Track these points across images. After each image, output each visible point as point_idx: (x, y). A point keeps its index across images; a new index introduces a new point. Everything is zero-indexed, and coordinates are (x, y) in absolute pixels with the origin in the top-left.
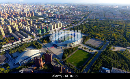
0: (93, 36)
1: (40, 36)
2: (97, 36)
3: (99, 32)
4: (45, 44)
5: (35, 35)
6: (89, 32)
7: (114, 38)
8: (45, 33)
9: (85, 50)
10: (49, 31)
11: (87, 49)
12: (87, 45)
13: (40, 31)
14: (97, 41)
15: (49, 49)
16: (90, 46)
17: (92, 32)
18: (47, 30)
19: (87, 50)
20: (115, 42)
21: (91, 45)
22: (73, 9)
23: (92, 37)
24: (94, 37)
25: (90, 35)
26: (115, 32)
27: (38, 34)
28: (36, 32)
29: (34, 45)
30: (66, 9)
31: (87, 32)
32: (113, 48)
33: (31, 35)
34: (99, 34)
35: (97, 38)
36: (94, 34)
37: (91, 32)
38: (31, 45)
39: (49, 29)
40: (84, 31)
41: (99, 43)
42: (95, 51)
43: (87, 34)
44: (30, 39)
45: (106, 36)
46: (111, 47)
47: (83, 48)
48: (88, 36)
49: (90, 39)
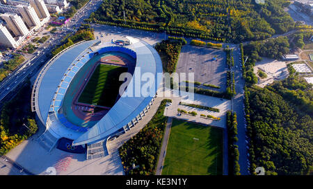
0: (185, 36)
2: (197, 34)
3: (192, 10)
6: (163, 20)
7: (240, 29)
9: (191, 119)
11: (199, 113)
14: (207, 57)
17: (173, 20)
23: (184, 44)
24: (188, 41)
25: (172, 34)
31: (157, 20)
32: (260, 74)
34: (195, 25)
35: (199, 45)
36: (183, 26)
37: (169, 17)
40: (143, 19)
41: (215, 65)
42: (223, 107)
43: (162, 31)
45: (220, 27)
46: (252, 70)
47: (182, 111)
48: (167, 41)
49: (181, 55)
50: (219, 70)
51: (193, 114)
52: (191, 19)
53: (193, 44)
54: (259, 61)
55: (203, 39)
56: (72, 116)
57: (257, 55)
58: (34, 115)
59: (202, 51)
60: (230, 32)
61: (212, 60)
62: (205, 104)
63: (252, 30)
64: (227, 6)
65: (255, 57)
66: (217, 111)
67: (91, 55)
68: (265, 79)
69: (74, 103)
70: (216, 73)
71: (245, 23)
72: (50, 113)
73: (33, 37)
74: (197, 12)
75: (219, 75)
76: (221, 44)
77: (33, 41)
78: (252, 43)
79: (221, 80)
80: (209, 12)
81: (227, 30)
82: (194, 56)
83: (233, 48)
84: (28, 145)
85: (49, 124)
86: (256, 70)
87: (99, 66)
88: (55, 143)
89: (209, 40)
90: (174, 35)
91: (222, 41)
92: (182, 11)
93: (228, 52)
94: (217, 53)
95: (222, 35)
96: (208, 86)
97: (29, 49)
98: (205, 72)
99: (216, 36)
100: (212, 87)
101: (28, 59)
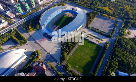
0: (100, 12)
1: (21, 19)
2: (106, 12)
3: (108, 3)
5: (13, 16)
6: (94, 5)
7: (127, 14)
8: (29, 10)
9: (91, 40)
10: (35, 5)
11: (94, 39)
12: (94, 30)
13: (20, 8)
14: (106, 21)
15: (39, 43)
16: (98, 31)
17: (97, 5)
18: (30, 5)
19: (94, 40)
20: (129, 22)
21: (98, 30)
23: (98, 15)
25: (95, 10)
26: (128, 3)
27: (18, 14)
28: (14, 10)
29: (15, 38)
31: (91, 4)
32: (128, 33)
33: (7, 17)
34: (107, 9)
35: (105, 16)
36: (101, 8)
37: (96, 4)
39: (34, 3)
40: (86, 3)
41: (109, 25)
42: (105, 40)
43: (91, 8)
44: (7, 27)
45: (117, 12)
46: (125, 30)
47: (88, 36)
48: (92, 13)
49: (96, 18)
50: (109, 27)
51: (92, 39)
52: (106, 6)
53: (102, 15)
54: (130, 28)
55: (107, 14)
56: (50, 28)
57: (130, 25)
58: (39, 24)
59: (105, 19)
61: (108, 23)
62: (98, 37)
63: (133, 15)
64: (125, 4)
65: (129, 26)
66: (103, 40)
67: (62, 11)
68: (130, 35)
69: (52, 24)
70: (108, 28)
71: (130, 12)
72: (44, 25)
73: (46, 2)
74: (109, 4)
75: (109, 29)
76: (115, 18)
77: (45, 3)
78: (130, 20)
79: (109, 31)
80: (115, 5)
81: (120, 13)
82: (101, 20)
83: (120, 21)
85: (43, 28)
86: (127, 31)
87: (64, 15)
88: (43, 33)
89: (110, 15)
90: (96, 11)
91: (116, 17)
93: (117, 22)
94: (112, 21)
95: (117, 15)
96: (103, 31)
97: (43, 5)
98: (103, 26)
99: (114, 14)
100: (104, 32)
101: (42, 8)
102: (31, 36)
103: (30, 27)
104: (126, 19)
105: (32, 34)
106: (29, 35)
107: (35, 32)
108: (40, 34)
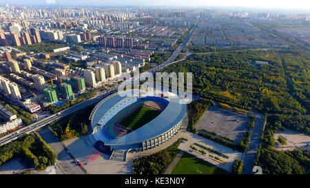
0: (214, 100)
1: (52, 113)
2: (226, 100)
3: (228, 85)
4: (67, 143)
5: (35, 108)
6: (200, 87)
7: (268, 103)
8: (72, 97)
9: (200, 156)
10: (84, 88)
11: (208, 153)
12: (204, 135)
13: (54, 93)
14: (229, 118)
15: (82, 164)
16: (214, 137)
17: (208, 88)
18: (76, 89)
19: (207, 157)
20: (277, 119)
21: (214, 134)
22: (147, 22)
23: (212, 105)
24: (216, 104)
25: (204, 97)
26: (267, 84)
27: (47, 104)
28: (40, 96)
29: (28, 153)
30: (130, 20)
32: (280, 140)
33: (22, 111)
34: (227, 94)
35: (226, 108)
36: (215, 93)
37: (206, 86)
38: (14, 153)
39: (83, 84)
41: (236, 125)
42: (232, 156)
44: (18, 128)
45: (249, 99)
46: (272, 135)
47: (194, 148)
48: (199, 101)
49: (207, 112)
50: (237, 129)
51: (203, 153)
52: (224, 89)
53: (220, 107)
54: (281, 130)
55: (229, 104)
56: (111, 131)
57: (280, 125)
58: (89, 123)
59: (227, 113)
60: (258, 104)
61: (234, 121)
62: (215, 149)
63: (280, 105)
64: (261, 86)
65: (277, 126)
66: (227, 157)
67: (138, 99)
68: (284, 146)
69: (115, 124)
70: (235, 130)
71: (274, 100)
72: (98, 125)
73: (106, 83)
74: (231, 87)
75: (237, 132)
76: (246, 112)
77: (106, 85)
78: (277, 115)
79: (238, 136)
80: (243, 88)
81: (255, 102)
82: (219, 115)
83: (258, 116)
84: (78, 140)
85: (95, 131)
86: (276, 136)
87: (141, 107)
88: (94, 143)
89: (236, 106)
90: (206, 98)
91: (247, 109)
92: (218, 84)
93: (251, 118)
94: (241, 117)
95: (249, 105)
96: (224, 138)
97: (101, 89)
98: (225, 127)
99: (243, 104)
100: (228, 139)
101: (98, 94)
102: (66, 149)
103: (67, 130)
104: (269, 113)
105: (70, 145)
106: (64, 146)
107: (77, 141)
108: (86, 143)
